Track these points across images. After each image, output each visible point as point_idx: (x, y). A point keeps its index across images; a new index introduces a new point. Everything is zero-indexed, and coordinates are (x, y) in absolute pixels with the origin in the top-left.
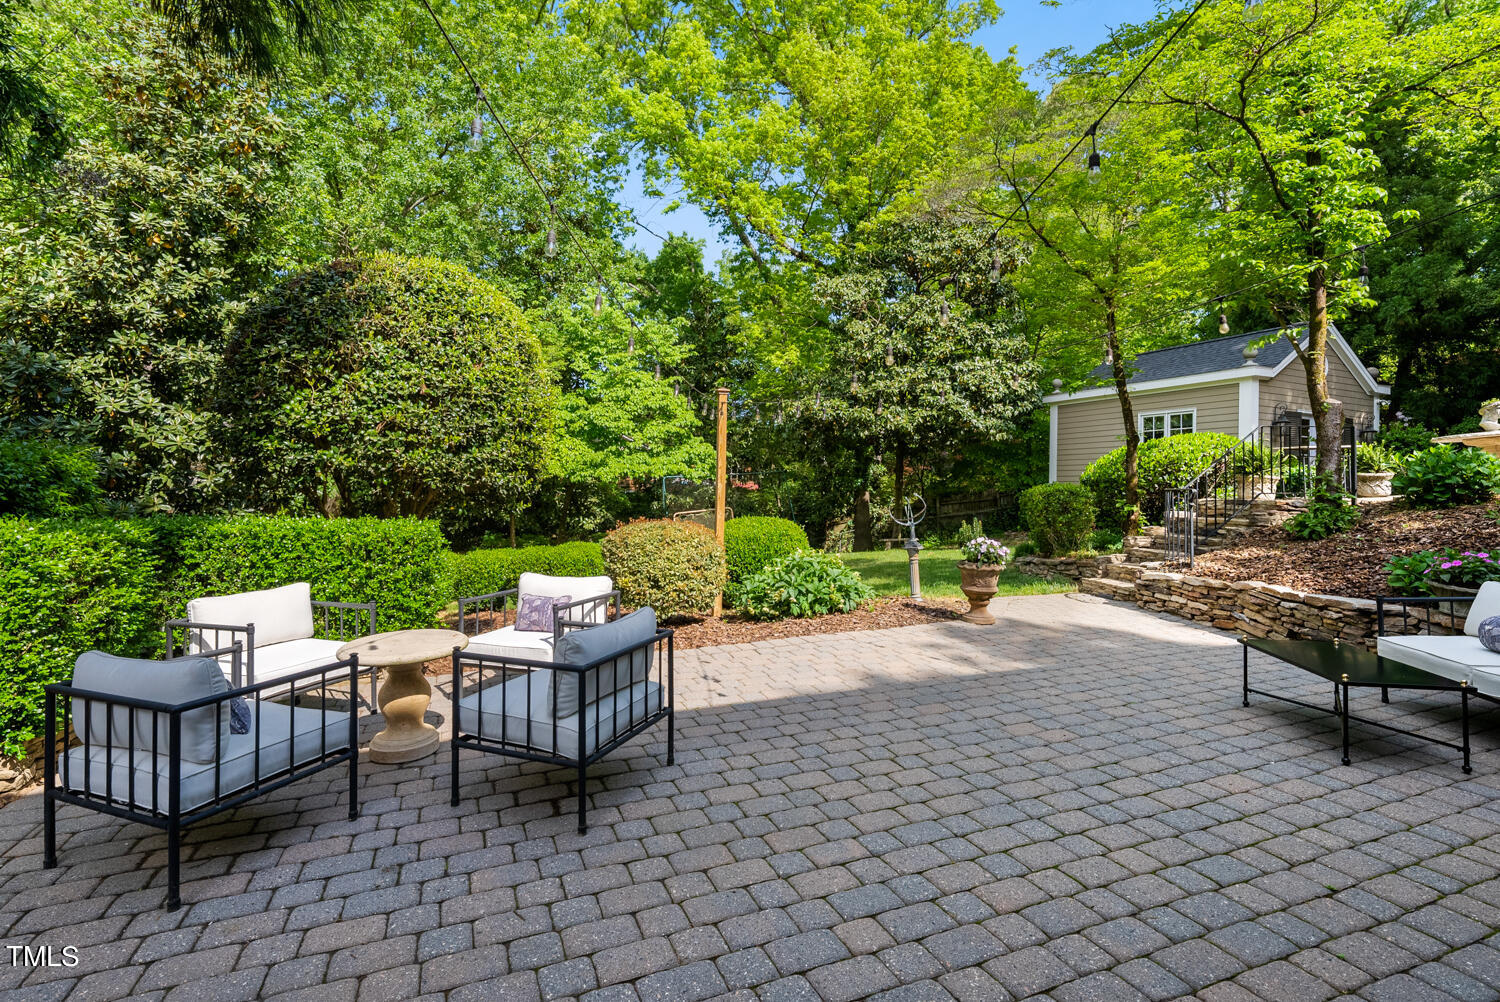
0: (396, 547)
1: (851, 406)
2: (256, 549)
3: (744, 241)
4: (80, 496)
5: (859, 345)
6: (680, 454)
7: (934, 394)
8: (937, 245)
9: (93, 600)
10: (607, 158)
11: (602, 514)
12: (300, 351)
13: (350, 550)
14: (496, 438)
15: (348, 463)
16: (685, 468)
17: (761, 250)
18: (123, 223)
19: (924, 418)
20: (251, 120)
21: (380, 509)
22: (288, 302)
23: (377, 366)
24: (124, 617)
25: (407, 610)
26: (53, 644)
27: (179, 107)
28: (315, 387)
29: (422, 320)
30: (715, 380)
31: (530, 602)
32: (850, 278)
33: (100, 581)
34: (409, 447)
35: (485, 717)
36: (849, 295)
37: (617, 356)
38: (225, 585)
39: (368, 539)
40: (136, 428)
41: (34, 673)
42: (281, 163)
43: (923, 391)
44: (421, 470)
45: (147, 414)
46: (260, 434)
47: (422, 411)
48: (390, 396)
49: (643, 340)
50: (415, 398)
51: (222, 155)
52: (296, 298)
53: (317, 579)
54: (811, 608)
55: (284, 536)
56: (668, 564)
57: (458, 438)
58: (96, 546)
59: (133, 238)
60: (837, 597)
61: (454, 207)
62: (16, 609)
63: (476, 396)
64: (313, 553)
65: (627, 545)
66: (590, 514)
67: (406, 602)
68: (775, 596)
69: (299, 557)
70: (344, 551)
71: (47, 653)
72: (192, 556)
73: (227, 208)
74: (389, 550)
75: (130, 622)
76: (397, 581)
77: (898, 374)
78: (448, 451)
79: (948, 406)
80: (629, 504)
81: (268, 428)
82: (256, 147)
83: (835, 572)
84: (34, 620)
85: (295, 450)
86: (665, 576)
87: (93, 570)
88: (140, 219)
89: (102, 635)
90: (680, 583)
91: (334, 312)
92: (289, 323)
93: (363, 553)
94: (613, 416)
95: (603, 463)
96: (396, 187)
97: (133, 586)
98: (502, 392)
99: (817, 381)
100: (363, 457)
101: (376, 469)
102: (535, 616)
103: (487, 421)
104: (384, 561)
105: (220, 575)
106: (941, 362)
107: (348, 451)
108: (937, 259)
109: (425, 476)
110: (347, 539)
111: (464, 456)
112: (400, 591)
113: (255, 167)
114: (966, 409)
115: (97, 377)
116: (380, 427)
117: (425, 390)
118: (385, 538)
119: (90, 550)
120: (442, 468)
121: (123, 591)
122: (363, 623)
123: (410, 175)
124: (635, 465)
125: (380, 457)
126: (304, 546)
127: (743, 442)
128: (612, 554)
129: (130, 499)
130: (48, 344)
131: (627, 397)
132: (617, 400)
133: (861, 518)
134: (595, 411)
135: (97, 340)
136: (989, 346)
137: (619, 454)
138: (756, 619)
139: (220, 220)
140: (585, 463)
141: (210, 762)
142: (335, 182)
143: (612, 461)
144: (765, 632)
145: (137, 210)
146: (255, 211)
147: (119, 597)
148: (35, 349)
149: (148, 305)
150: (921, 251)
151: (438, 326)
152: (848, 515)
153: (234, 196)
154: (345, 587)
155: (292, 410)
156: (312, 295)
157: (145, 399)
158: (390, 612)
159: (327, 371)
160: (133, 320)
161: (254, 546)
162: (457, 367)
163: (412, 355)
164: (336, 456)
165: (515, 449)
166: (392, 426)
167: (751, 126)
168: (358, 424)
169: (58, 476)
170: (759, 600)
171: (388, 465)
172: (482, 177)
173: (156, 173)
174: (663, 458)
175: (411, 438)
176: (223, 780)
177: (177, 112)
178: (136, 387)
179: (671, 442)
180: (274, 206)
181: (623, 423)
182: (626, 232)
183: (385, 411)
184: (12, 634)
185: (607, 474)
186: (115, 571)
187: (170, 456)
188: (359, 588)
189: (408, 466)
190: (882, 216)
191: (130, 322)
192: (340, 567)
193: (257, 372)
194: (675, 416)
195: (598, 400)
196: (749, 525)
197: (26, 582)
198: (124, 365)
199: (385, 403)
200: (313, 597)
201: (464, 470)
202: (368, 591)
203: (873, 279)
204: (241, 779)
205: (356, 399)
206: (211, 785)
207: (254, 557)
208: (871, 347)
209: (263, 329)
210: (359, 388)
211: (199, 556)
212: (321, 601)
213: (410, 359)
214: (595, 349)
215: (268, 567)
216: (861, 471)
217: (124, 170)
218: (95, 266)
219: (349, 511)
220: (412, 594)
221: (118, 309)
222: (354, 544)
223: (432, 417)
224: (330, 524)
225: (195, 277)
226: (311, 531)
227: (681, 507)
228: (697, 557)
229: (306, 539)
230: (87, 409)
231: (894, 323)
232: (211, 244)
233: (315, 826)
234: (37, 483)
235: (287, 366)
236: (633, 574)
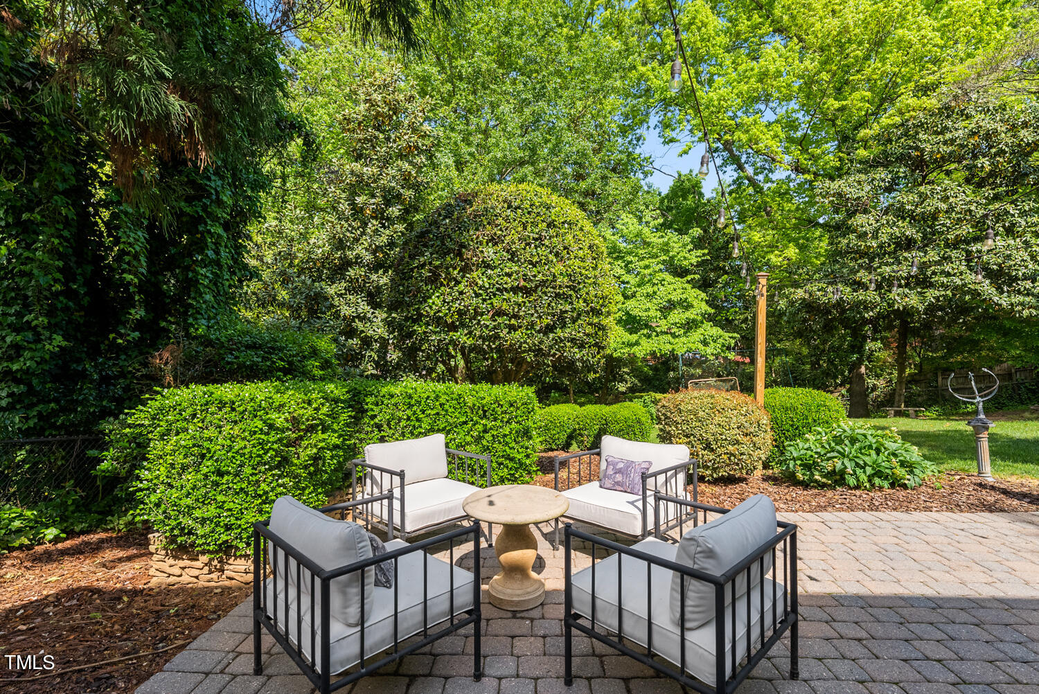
0: (504, 408)
1: (855, 291)
2: (410, 406)
3: (741, 167)
4: (326, 365)
5: (863, 236)
6: (696, 335)
7: (948, 274)
8: (948, 136)
9: (307, 442)
10: (634, 120)
11: (632, 381)
12: (438, 259)
13: (472, 409)
14: (574, 321)
15: (470, 342)
16: (701, 346)
17: (756, 174)
18: (353, 205)
19: (937, 299)
20: (415, 130)
21: (490, 377)
22: (430, 225)
23: (488, 266)
24: (328, 454)
25: (512, 459)
26: (280, 477)
27: (378, 130)
28: (448, 285)
29: (520, 229)
30: (719, 277)
31: (614, 464)
32: (851, 179)
33: (312, 429)
34: (512, 328)
35: (598, 602)
36: (852, 192)
37: (646, 262)
38: (392, 431)
39: (484, 402)
40: (359, 325)
41: (267, 498)
42: (431, 157)
43: (934, 273)
44: (520, 347)
45: (365, 316)
46: (414, 321)
47: (521, 300)
48: (498, 289)
49: (665, 249)
50: (515, 290)
51: (401, 156)
52: (436, 222)
53: (450, 430)
54: (870, 481)
55: (428, 397)
56: (719, 430)
57: (547, 321)
58: (309, 403)
59: (357, 211)
60: (900, 472)
61: (531, 168)
62: (255, 450)
63: (560, 286)
64: (447, 411)
65: (680, 411)
66: (622, 380)
67: (514, 454)
68: (828, 466)
69: (438, 414)
70: (468, 410)
71: (274, 484)
72: (372, 410)
73: (403, 188)
74: (499, 410)
75: (332, 457)
76: (505, 436)
77: (906, 259)
78: (539, 332)
79: (965, 285)
80: (651, 373)
81: (417, 319)
82: (417, 148)
83: (892, 446)
84: (266, 458)
85: (435, 333)
86: (716, 440)
87: (308, 420)
88: (360, 200)
89: (312, 469)
90: (730, 448)
91: (460, 228)
92: (431, 240)
93: (481, 412)
94: (644, 307)
95: (637, 343)
96: (495, 160)
97: (334, 431)
98: (579, 283)
99: (818, 271)
100: (480, 337)
101: (489, 346)
102: (619, 478)
103: (568, 307)
104: (495, 420)
105: (389, 425)
106: (955, 245)
107: (470, 333)
108: (949, 149)
109: (524, 352)
110: (470, 401)
111: (551, 336)
112: (507, 444)
113: (417, 160)
114: (987, 288)
115: (341, 295)
116: (491, 313)
117: (522, 283)
118: (496, 401)
119: (306, 406)
120: (535, 345)
121: (325, 436)
122: (481, 467)
123: (503, 150)
124: (662, 345)
125: (491, 337)
126: (441, 405)
127: (744, 325)
128: (667, 418)
129: (357, 367)
130: (320, 279)
131: (655, 293)
132: (648, 295)
133: (857, 388)
134: (631, 304)
135: (341, 274)
136: (1013, 225)
137: (649, 337)
138: (805, 485)
139: (399, 196)
140: (623, 343)
141: (356, 625)
142: (460, 165)
143: (644, 341)
144: (822, 501)
145: (359, 196)
146: (416, 187)
147: (324, 440)
148: (314, 281)
149: (364, 251)
150: (929, 144)
151: (531, 233)
152: (842, 385)
153: (406, 177)
154: (468, 439)
155: (433, 303)
156: (446, 217)
157: (364, 307)
158: (500, 460)
159: (456, 272)
160: (358, 261)
161: (409, 403)
162: (545, 264)
163: (513, 256)
164: (461, 336)
165: (589, 330)
166: (500, 313)
167: (752, 69)
168: (477, 313)
169: (315, 352)
170: (807, 467)
171: (497, 343)
172: (550, 145)
173: (369, 171)
174: (684, 339)
175: (513, 321)
176: (367, 644)
177: (377, 133)
178: (359, 301)
179: (690, 326)
180: (428, 183)
181: (652, 313)
182: (646, 174)
183: (494, 301)
184: (253, 468)
185: (639, 352)
186: (322, 423)
187: (376, 341)
188: (478, 440)
189: (510, 345)
190: (885, 121)
191: (356, 263)
192: (465, 423)
193: (411, 277)
194: (692, 306)
195: (633, 295)
196: (785, 395)
197: (261, 430)
198: (354, 287)
199: (495, 295)
200: (447, 445)
201: (551, 347)
202: (484, 442)
203: (877, 176)
204: (383, 642)
205: (475, 292)
206: (356, 649)
207: (409, 412)
208: (875, 236)
209: (415, 247)
210: (477, 284)
211: (376, 409)
212: (453, 450)
213: (511, 260)
214: (629, 258)
215: (418, 420)
216: (857, 347)
217: (352, 172)
218: (339, 230)
219: (472, 377)
220: (517, 447)
221: (351, 255)
222: (474, 405)
223: (527, 304)
224: (457, 388)
225: (387, 232)
226: (445, 393)
227: (692, 376)
228: (747, 425)
229: (442, 400)
230: (337, 315)
231: (901, 213)
232: (395, 211)
233: (446, 678)
234: (305, 357)
235: (430, 271)
236: (687, 436)
